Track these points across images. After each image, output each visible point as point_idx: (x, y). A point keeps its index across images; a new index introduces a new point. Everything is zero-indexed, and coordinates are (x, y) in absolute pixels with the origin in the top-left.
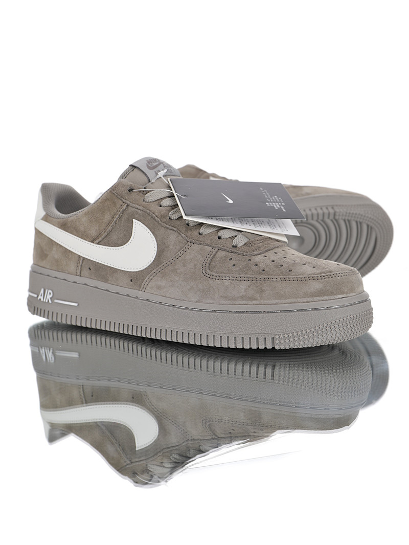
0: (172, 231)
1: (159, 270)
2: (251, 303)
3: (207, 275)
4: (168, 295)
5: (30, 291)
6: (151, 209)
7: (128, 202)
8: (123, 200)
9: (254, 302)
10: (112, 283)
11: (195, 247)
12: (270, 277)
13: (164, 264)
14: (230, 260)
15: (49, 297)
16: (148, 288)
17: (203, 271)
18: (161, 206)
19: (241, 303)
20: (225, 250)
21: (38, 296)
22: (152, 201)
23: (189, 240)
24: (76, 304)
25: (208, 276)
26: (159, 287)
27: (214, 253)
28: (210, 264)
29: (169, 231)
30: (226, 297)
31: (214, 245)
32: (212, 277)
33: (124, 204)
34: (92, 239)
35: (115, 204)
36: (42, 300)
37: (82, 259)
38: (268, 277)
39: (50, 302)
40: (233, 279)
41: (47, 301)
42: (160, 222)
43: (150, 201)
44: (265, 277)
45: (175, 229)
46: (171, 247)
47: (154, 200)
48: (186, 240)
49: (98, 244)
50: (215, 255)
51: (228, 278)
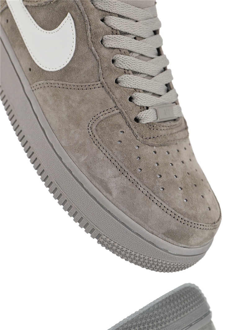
0: (93, 57)
1: (56, 85)
2: (105, 193)
3: (90, 131)
4: (47, 115)
6: (91, 17)
9: (108, 195)
11: (102, 91)
12: (139, 183)
13: (64, 83)
14: (121, 132)
16: (37, 91)
17: (91, 124)
18: (103, 20)
19: (97, 185)
20: (125, 118)
22: (99, 8)
23: (102, 80)
25: (91, 133)
26: (46, 101)
27: (114, 113)
28: (102, 121)
29: (91, 54)
30: (89, 168)
31: (118, 105)
32: (92, 136)
37: (5, 6)
38: (138, 182)
40: (108, 155)
42: (89, 39)
44: (136, 179)
45: (98, 58)
47: (101, 8)
48: (99, 77)
49: (26, 6)
50: (112, 116)
51: (104, 151)
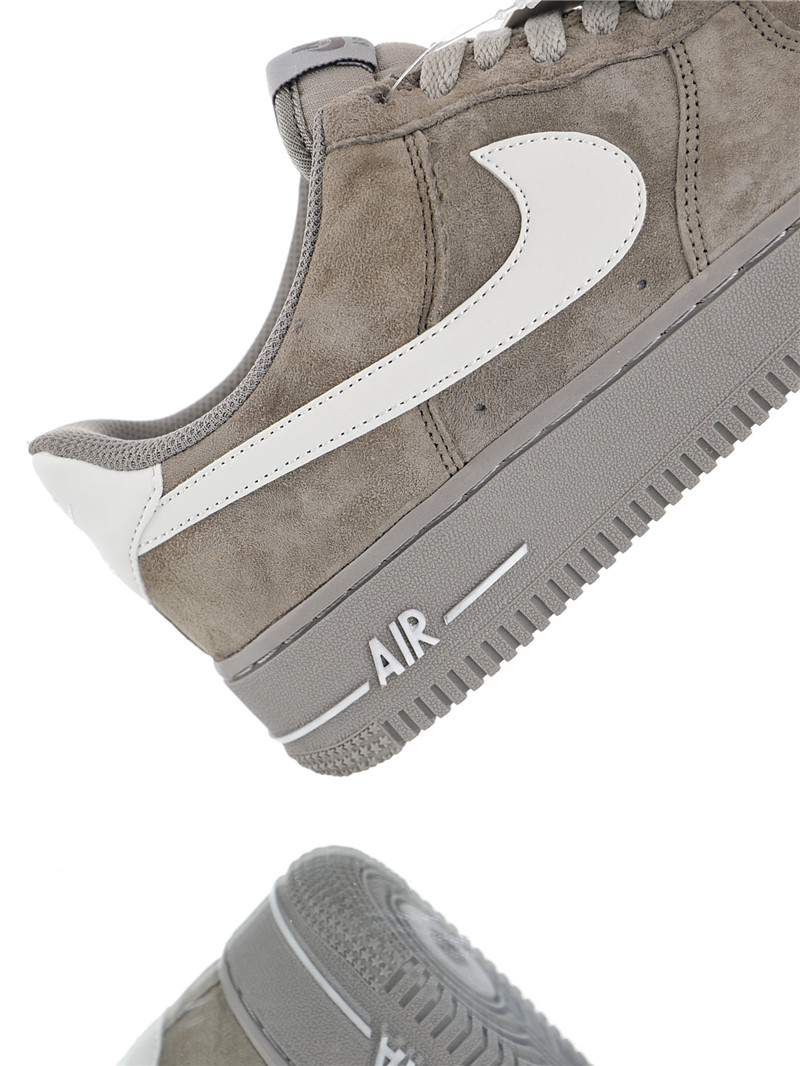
5: (278, 732)
7: (416, 123)
8: (397, 131)
10: (578, 367)
15: (416, 635)
16: (711, 241)
21: (375, 681)
24: (522, 552)
26: (742, 205)
33: (410, 140)
34: (415, 322)
35: (387, 164)
36: (399, 669)
39: (434, 641)
41: (420, 653)
43: (449, 82)
46: (643, 104)
